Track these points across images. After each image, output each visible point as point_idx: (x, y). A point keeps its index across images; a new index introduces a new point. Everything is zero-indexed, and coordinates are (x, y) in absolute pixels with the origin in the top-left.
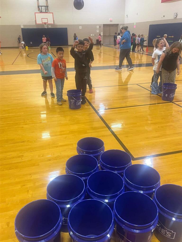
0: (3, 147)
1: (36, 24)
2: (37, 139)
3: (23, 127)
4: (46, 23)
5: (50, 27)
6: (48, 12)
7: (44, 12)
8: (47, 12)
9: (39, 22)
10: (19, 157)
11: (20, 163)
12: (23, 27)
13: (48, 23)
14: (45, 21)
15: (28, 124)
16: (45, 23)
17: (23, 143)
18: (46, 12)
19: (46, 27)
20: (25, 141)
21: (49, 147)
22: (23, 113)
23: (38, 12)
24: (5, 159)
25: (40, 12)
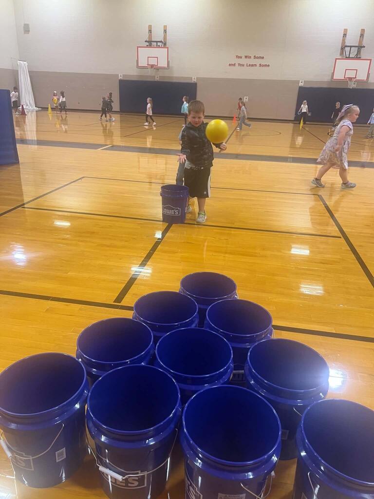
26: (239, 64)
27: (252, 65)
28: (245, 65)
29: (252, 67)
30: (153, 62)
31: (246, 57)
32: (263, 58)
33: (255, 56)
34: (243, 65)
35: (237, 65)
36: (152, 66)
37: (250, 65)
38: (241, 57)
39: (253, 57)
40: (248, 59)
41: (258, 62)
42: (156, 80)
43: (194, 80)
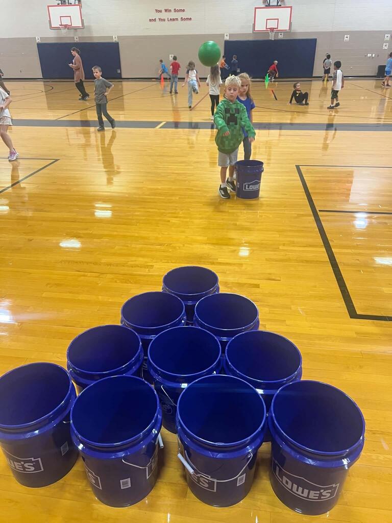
0: (127, 246)
1: (253, 31)
2: (184, 245)
3: (169, 221)
4: (274, 28)
5: (281, 37)
6: (282, 6)
7: (273, 7)
8: (280, 5)
9: (261, 26)
10: (147, 267)
11: (145, 276)
12: (227, 38)
13: (277, 28)
14: (273, 25)
15: (180, 217)
16: (272, 29)
17: (159, 246)
18: (278, 6)
19: (272, 37)
20: (165, 244)
21: (199, 260)
22: (177, 198)
23: (263, 6)
24: (124, 266)
25: (266, 6)
26: (160, 19)
27: (174, 20)
28: (166, 20)
29: (174, 22)
30: (66, 21)
31: (166, 10)
32: (184, 11)
33: (175, 9)
34: (164, 20)
35: (157, 20)
36: (66, 26)
37: (171, 19)
38: (160, 11)
39: (173, 10)
40: (167, 13)
41: (179, 15)
42: (75, 42)
43: (115, 40)
